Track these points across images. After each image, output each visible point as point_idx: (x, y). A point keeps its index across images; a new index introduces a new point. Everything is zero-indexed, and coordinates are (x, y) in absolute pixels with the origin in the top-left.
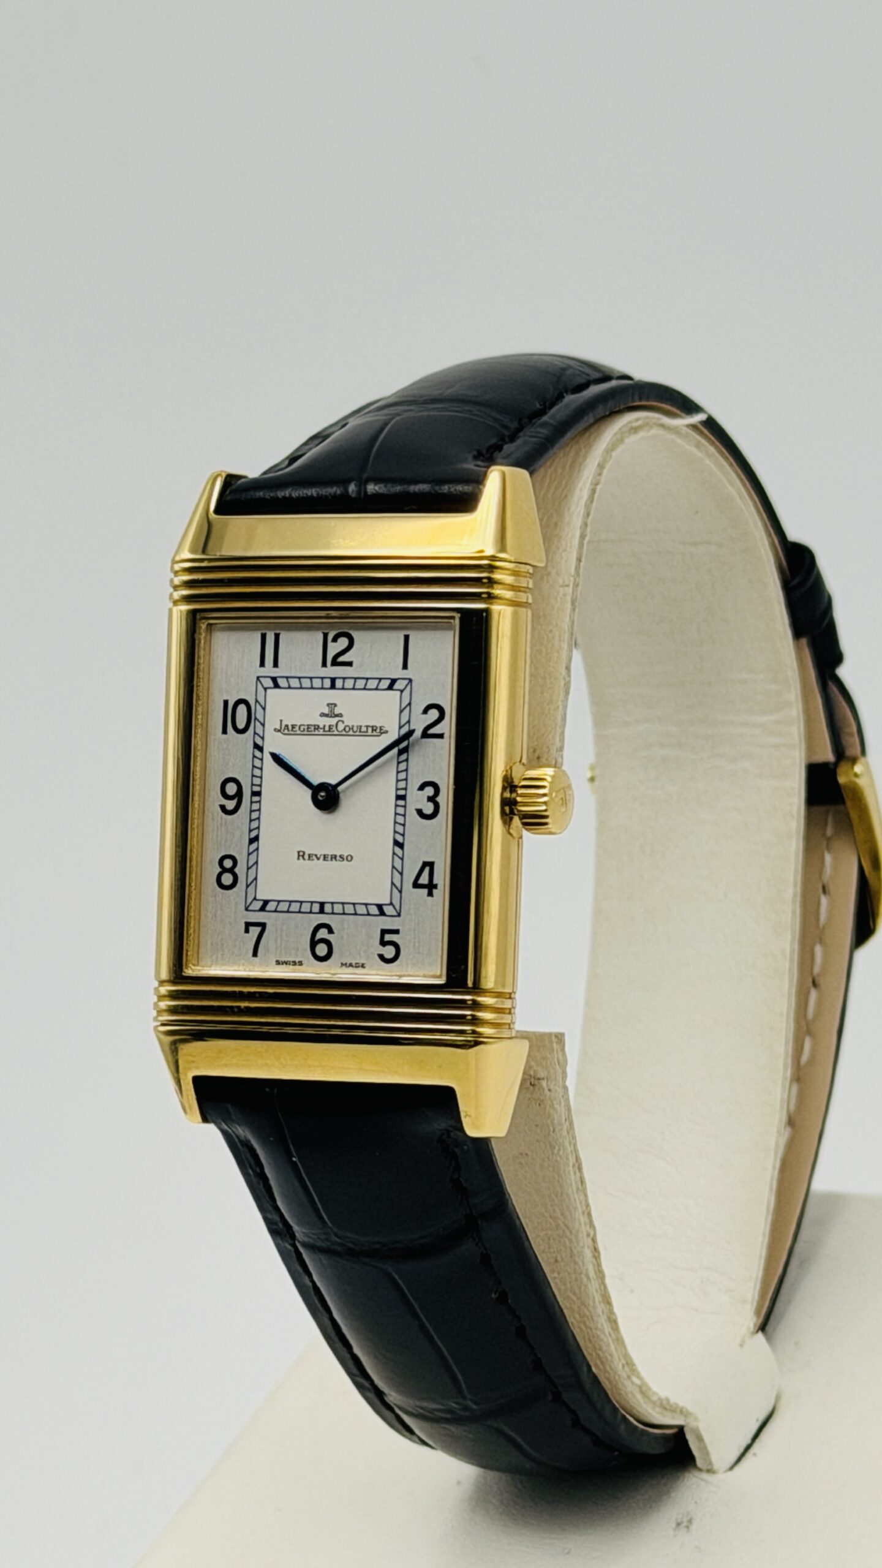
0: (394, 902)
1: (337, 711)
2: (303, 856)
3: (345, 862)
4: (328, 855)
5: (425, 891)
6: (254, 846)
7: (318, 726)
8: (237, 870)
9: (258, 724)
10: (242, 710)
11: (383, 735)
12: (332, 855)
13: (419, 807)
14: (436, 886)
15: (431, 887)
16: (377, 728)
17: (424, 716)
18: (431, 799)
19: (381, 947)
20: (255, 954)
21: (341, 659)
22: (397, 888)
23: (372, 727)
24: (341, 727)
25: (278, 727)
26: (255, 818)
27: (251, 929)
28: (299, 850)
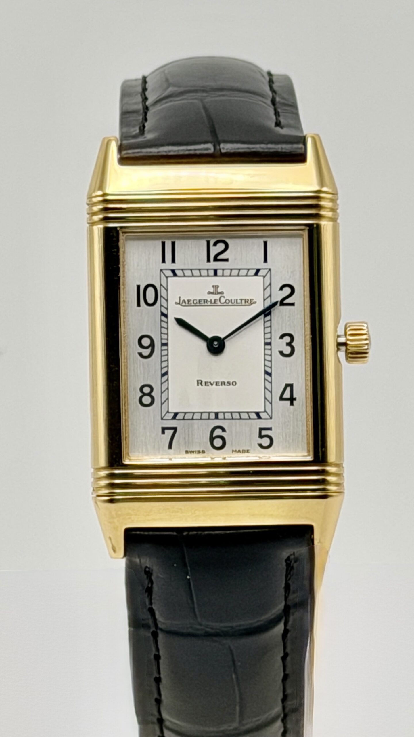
0: (267, 410)
1: (219, 290)
2: (201, 384)
3: (231, 386)
4: (219, 382)
5: (288, 402)
6: (165, 378)
7: (207, 300)
8: (153, 394)
9: (162, 299)
10: (150, 292)
11: (253, 305)
12: (222, 383)
13: (281, 350)
14: (295, 399)
15: (292, 400)
16: (248, 300)
17: (281, 292)
18: (289, 344)
19: (260, 439)
20: (170, 447)
22: (268, 401)
23: (245, 300)
24: (223, 300)
25: (178, 301)
26: (164, 360)
27: (166, 431)
28: (199, 379)
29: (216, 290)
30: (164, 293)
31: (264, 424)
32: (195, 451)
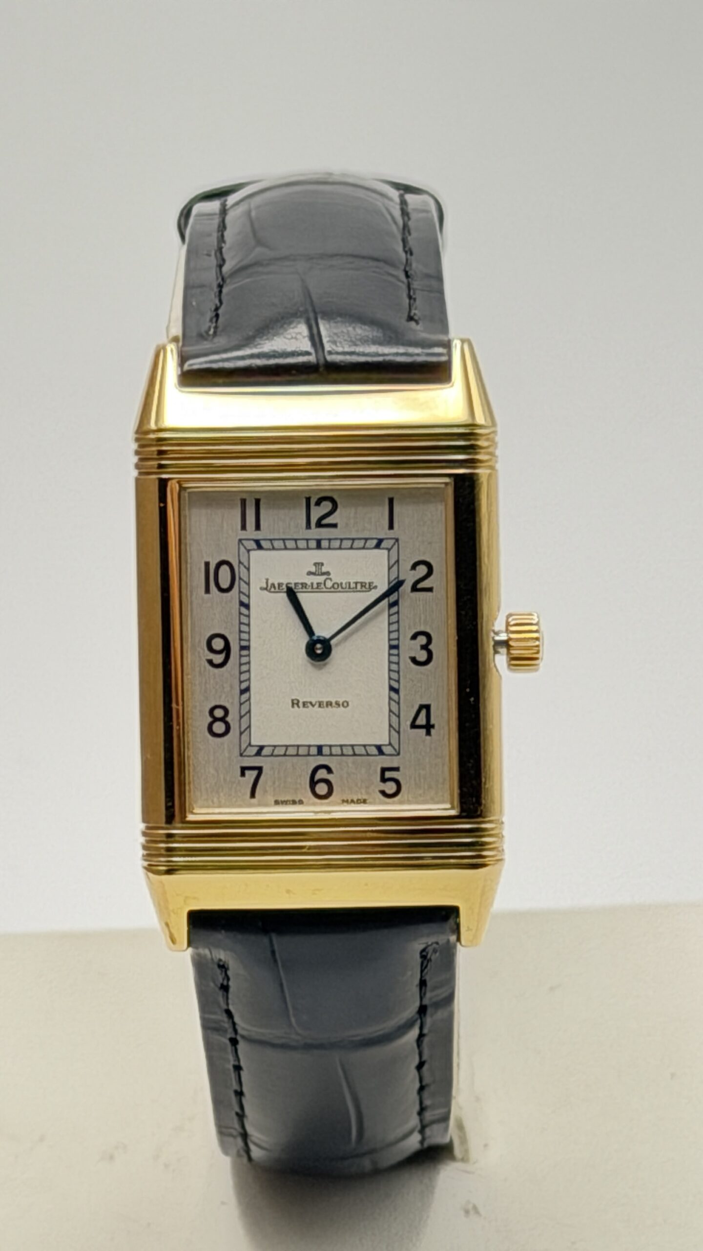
0: (392, 742)
1: (324, 569)
2: (298, 704)
3: (342, 708)
4: (323, 702)
5: (424, 731)
6: (245, 697)
7: (306, 584)
8: (229, 719)
9: (242, 583)
10: (224, 571)
11: (373, 590)
12: (327, 703)
13: (413, 655)
14: (433, 726)
15: (428, 727)
16: (366, 583)
17: (413, 572)
18: (425, 647)
19: (382, 784)
20: (253, 795)
21: (325, 521)
22: (395, 730)
23: (361, 583)
25: (265, 586)
26: (245, 669)
27: (247, 772)
28: (294, 698)
29: (318, 569)
30: (243, 572)
31: (387, 762)
32: (289, 801)
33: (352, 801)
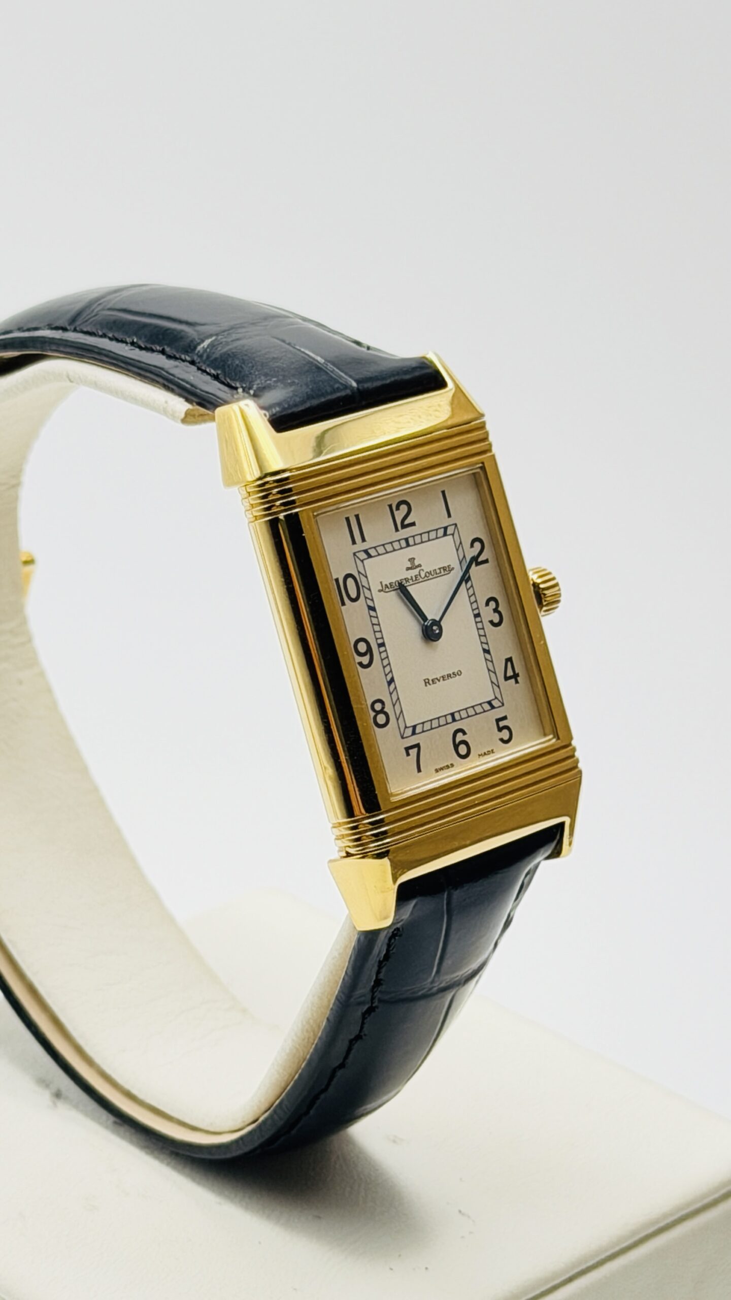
29: (413, 565)
30: (364, 580)
31: (499, 713)
32: (444, 767)
33: (485, 754)
